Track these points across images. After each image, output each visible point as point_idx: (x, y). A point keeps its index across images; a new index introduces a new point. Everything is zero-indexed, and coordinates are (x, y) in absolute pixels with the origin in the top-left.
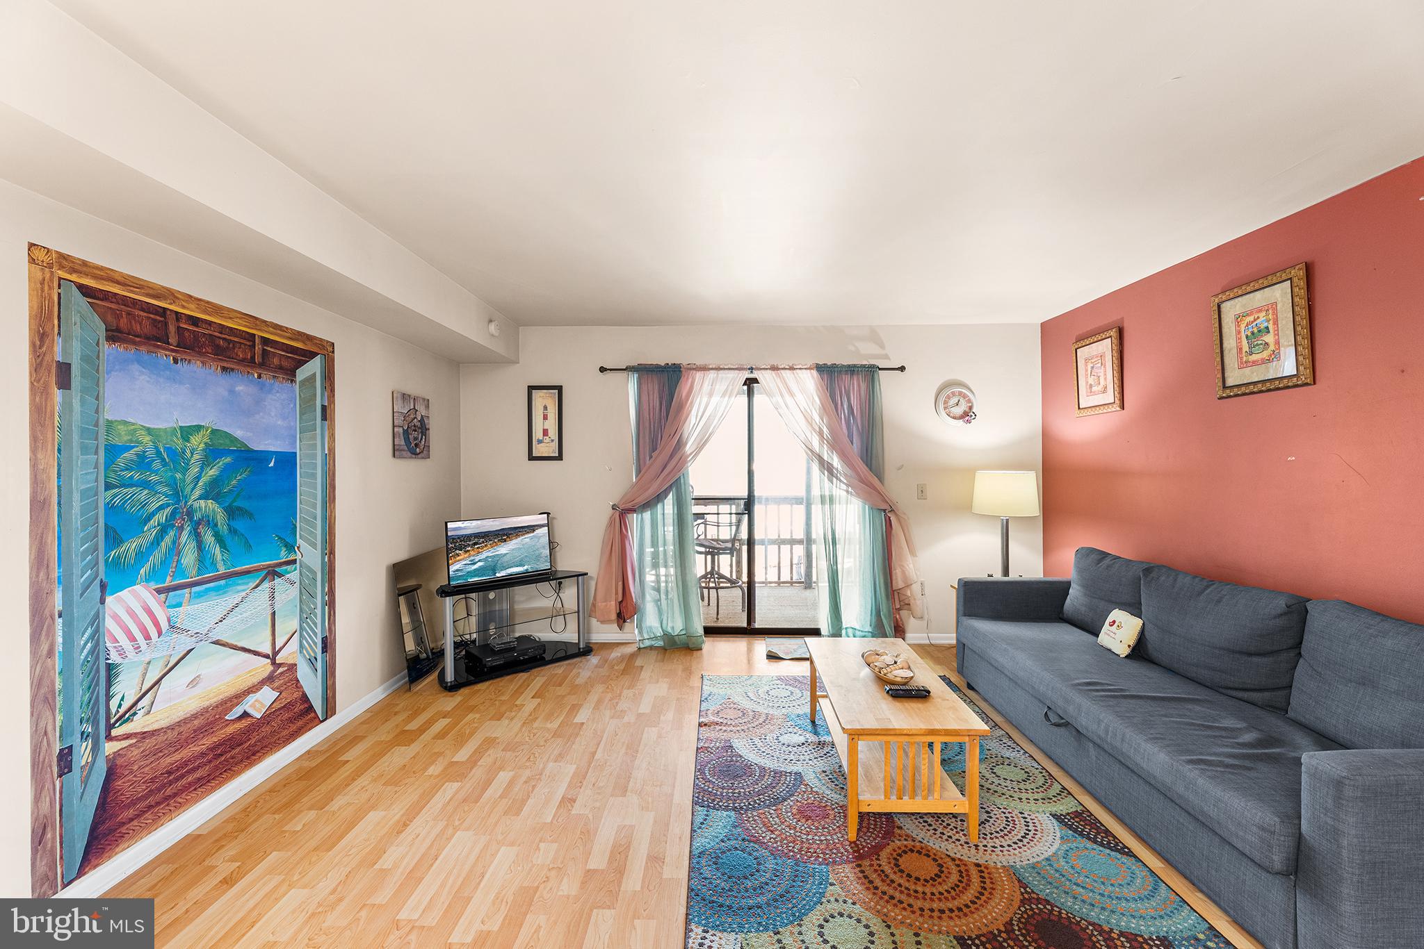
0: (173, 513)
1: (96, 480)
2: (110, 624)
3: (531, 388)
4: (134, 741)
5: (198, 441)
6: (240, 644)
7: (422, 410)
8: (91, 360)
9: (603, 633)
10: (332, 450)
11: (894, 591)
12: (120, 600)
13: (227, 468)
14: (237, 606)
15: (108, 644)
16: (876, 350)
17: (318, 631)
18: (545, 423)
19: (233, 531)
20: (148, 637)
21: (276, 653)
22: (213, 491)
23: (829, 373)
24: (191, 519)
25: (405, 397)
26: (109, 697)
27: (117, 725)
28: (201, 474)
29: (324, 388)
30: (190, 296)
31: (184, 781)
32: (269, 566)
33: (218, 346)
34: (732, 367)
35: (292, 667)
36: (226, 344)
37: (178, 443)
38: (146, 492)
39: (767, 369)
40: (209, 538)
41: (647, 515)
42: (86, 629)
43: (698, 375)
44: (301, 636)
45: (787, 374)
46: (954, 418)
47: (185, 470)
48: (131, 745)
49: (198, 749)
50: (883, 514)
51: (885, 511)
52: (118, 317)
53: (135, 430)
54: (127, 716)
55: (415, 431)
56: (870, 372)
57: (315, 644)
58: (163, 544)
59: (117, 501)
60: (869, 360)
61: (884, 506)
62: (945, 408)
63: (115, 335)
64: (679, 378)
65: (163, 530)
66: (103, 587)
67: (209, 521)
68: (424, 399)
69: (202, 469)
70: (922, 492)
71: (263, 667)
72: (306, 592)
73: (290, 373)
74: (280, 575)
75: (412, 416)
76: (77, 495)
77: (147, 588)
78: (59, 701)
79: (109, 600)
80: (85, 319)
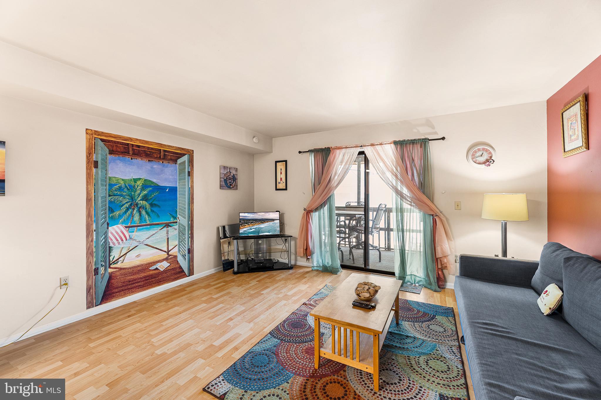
0: (131, 204)
1: (106, 194)
2: (110, 235)
3: (276, 162)
4: (118, 270)
5: (140, 183)
6: (155, 247)
8: (104, 160)
10: (192, 187)
11: (437, 259)
12: (113, 228)
13: (150, 191)
14: (154, 234)
15: (109, 241)
16: (429, 130)
17: (186, 246)
18: (281, 176)
19: (152, 211)
20: (122, 240)
21: (169, 251)
22: (145, 198)
23: (400, 144)
24: (137, 206)
25: (225, 168)
26: (110, 256)
27: (112, 264)
28: (141, 193)
29: (189, 165)
30: (137, 139)
31: (134, 285)
32: (166, 223)
33: (147, 154)
34: (352, 146)
35: (176, 257)
36: (150, 153)
37: (133, 183)
38: (122, 198)
39: (368, 146)
40: (143, 212)
42: (103, 235)
43: (338, 151)
44: (179, 247)
45: (378, 148)
46: (479, 163)
47: (135, 192)
48: (116, 271)
49: (140, 276)
50: (431, 217)
51: (433, 215)
52: (113, 147)
53: (118, 180)
54: (115, 262)
55: (230, 180)
56: (424, 142)
57: (185, 250)
58: (127, 213)
59: (112, 200)
60: (426, 136)
61: (432, 213)
62: (472, 159)
63: (111, 152)
64: (329, 153)
65: (128, 209)
66: (108, 224)
67: (143, 207)
68: (234, 168)
69: (141, 191)
70: (458, 206)
71: (164, 255)
72: (181, 233)
73: (175, 161)
74: (171, 226)
75: (229, 174)
76: (100, 198)
77: (122, 226)
78: (94, 254)
79: (110, 228)
80: (102, 147)
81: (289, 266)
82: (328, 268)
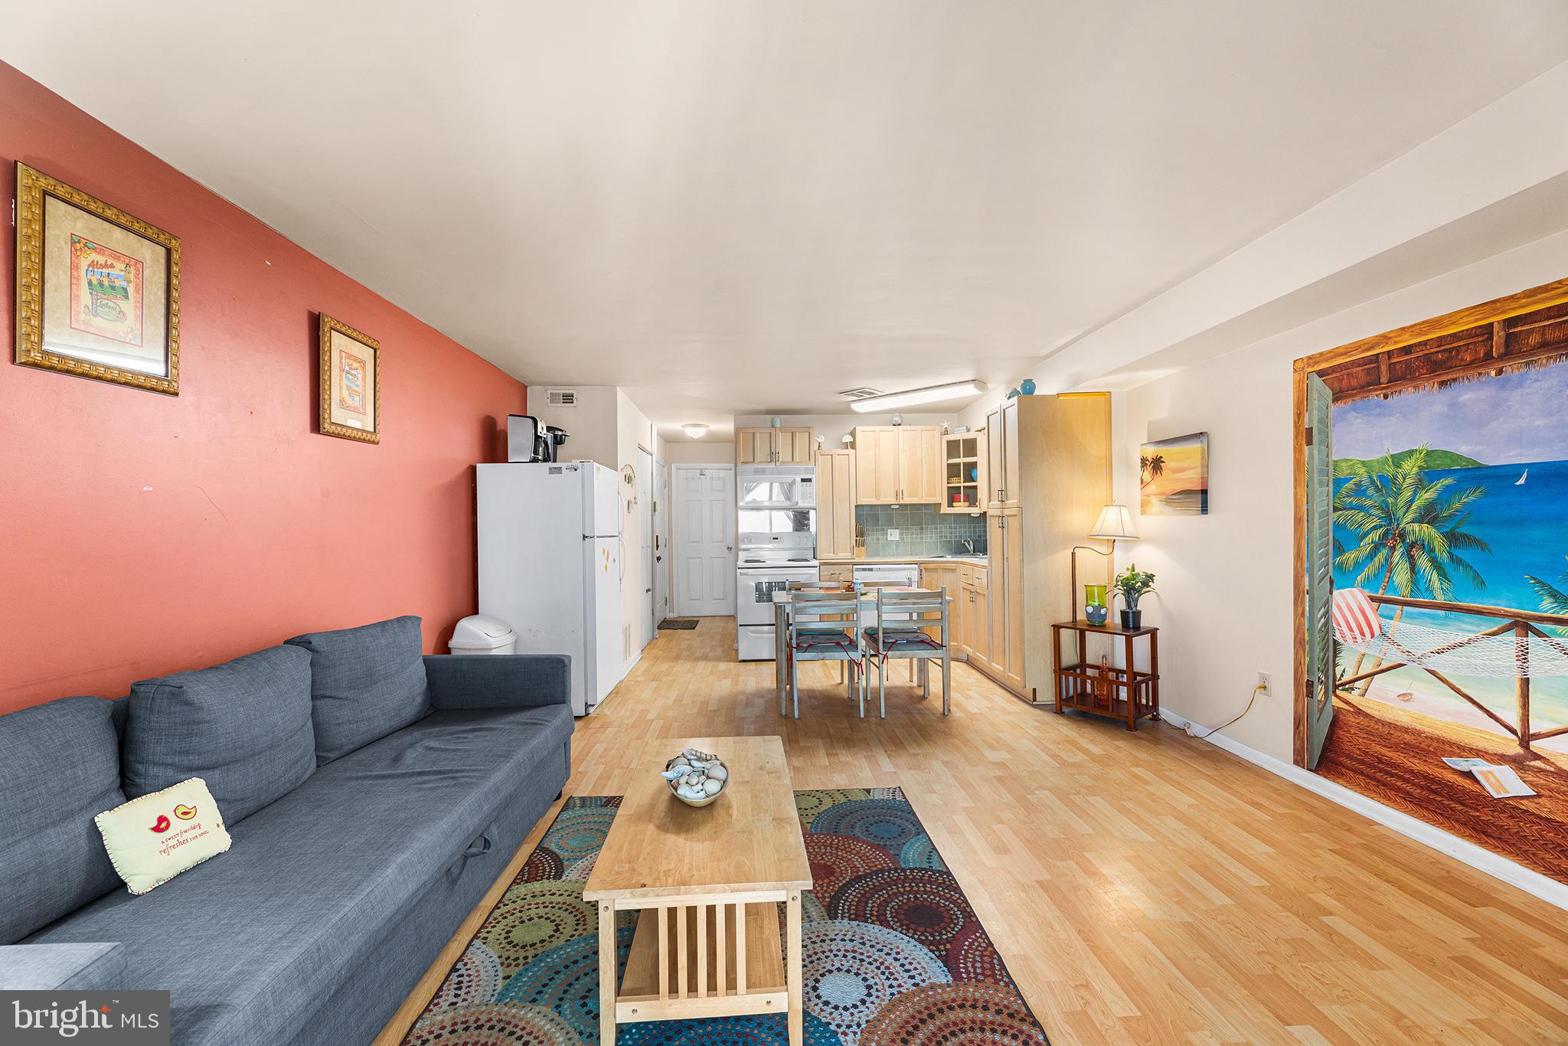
0: (1386, 534)
1: (1328, 505)
2: (1335, 610)
4: (1352, 710)
5: (1410, 467)
6: (1464, 690)
12: (1342, 595)
13: (1447, 489)
14: (1461, 645)
15: (1334, 625)
20: (1362, 634)
21: (1529, 735)
22: (1429, 515)
24: (1403, 541)
26: (1335, 665)
27: (1340, 688)
28: (1414, 498)
30: (1403, 329)
31: (1392, 780)
32: (1517, 615)
33: (1434, 363)
36: (1446, 355)
37: (1390, 471)
38: (1362, 514)
40: (1423, 562)
42: (1321, 608)
47: (1396, 496)
48: (1349, 711)
49: (1409, 764)
53: (1353, 465)
54: (1347, 686)
58: (1376, 559)
59: (1341, 520)
63: (1338, 396)
65: (1376, 548)
66: (1332, 582)
67: (1423, 545)
69: (1415, 493)
71: (1501, 739)
74: (1540, 634)
76: (1316, 516)
77: (1362, 593)
78: (1307, 646)
79: (1335, 592)
80: (1321, 390)
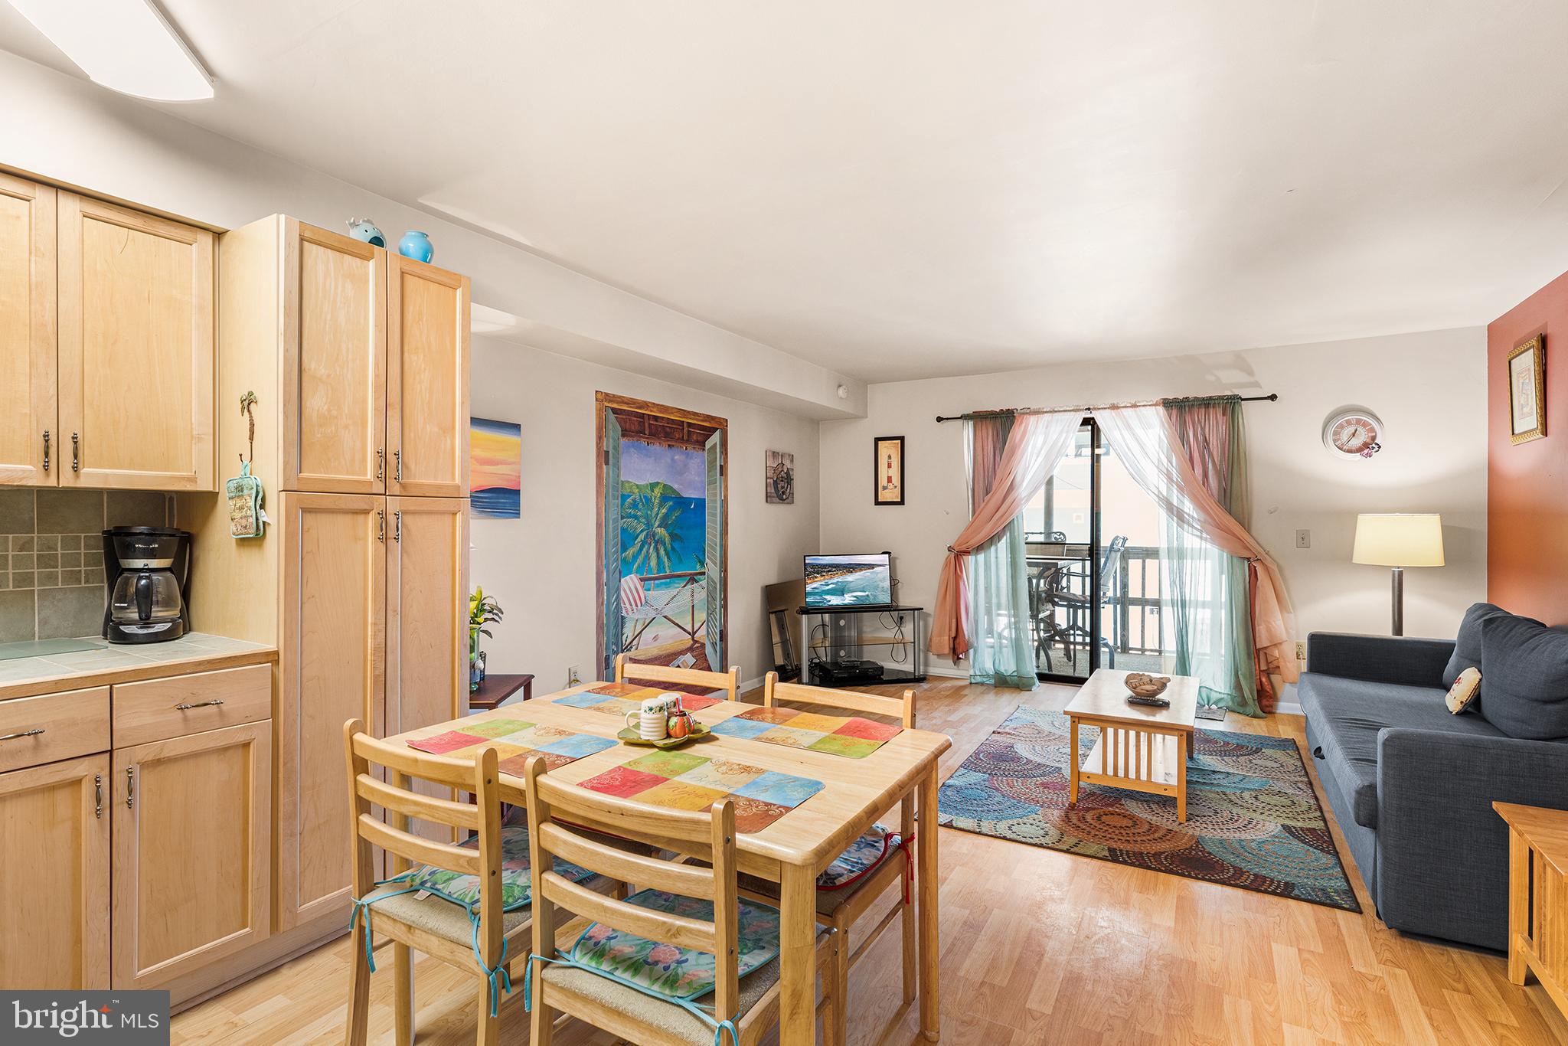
0: (647, 534)
1: (618, 514)
2: (622, 594)
3: (877, 440)
5: (657, 491)
6: (677, 622)
7: (787, 464)
8: (616, 448)
9: (941, 667)
10: (726, 497)
11: (1258, 651)
12: (626, 580)
13: (671, 508)
14: (675, 596)
15: (622, 605)
16: (1242, 377)
17: (718, 624)
18: (889, 472)
19: (673, 548)
20: (637, 606)
21: (694, 633)
22: (664, 523)
23: (1179, 408)
24: (654, 539)
25: (775, 454)
26: (622, 635)
28: (659, 512)
29: (721, 453)
30: (655, 404)
32: (691, 574)
33: (666, 432)
34: (1068, 409)
35: (703, 645)
36: (670, 430)
37: (649, 493)
38: (636, 521)
39: (1105, 408)
40: (662, 551)
41: (981, 557)
42: (615, 593)
43: (1033, 419)
44: (708, 625)
45: (1129, 413)
46: (1350, 451)
47: (652, 509)
50: (1246, 563)
51: (1248, 559)
52: (626, 423)
53: (632, 486)
54: (628, 647)
55: (782, 481)
56: (1230, 405)
57: (716, 633)
58: (643, 552)
59: (625, 526)
60: (1234, 390)
61: (1247, 555)
62: (1335, 441)
63: (625, 433)
64: (1012, 423)
65: (643, 545)
66: (620, 573)
67: (662, 541)
68: (789, 455)
69: (659, 509)
70: (1303, 539)
71: (687, 640)
72: (710, 595)
73: (702, 444)
74: (697, 582)
75: (780, 470)
76: (611, 522)
77: (636, 577)
78: (605, 628)
79: (622, 580)
80: (614, 427)
81: (915, 676)
82: (1007, 678)
